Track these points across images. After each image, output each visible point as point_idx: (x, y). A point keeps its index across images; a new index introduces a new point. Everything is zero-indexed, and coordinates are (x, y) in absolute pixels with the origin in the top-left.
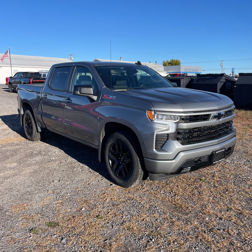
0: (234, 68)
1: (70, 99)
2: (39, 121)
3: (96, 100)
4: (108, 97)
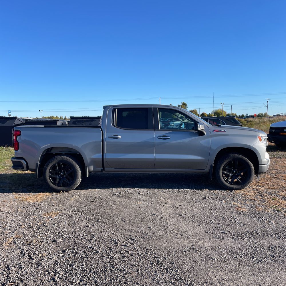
1: (166, 136)
2: (92, 165)
3: (205, 134)
4: (219, 131)
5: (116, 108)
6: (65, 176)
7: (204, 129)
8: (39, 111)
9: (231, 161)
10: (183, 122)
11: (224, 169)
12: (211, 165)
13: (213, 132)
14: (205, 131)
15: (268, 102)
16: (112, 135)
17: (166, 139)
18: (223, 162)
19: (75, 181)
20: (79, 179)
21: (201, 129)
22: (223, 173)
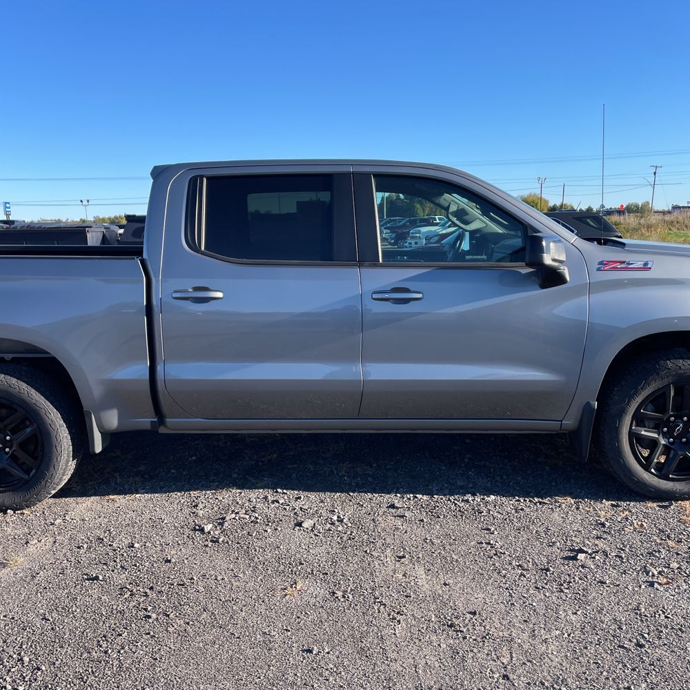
0: (9, 203)
1: (406, 290)
2: (110, 407)
3: (568, 279)
4: (623, 266)
5: (202, 177)
6: (7, 450)
7: (563, 258)
8: (81, 201)
9: (668, 386)
10: (467, 231)
11: (639, 419)
12: (588, 403)
13: (599, 269)
14: (566, 268)
15: (655, 173)
16: (188, 285)
17: (407, 301)
18: (636, 393)
19: (48, 470)
20: (62, 462)
21: (554, 260)
22: (633, 436)
